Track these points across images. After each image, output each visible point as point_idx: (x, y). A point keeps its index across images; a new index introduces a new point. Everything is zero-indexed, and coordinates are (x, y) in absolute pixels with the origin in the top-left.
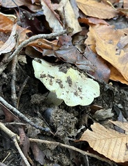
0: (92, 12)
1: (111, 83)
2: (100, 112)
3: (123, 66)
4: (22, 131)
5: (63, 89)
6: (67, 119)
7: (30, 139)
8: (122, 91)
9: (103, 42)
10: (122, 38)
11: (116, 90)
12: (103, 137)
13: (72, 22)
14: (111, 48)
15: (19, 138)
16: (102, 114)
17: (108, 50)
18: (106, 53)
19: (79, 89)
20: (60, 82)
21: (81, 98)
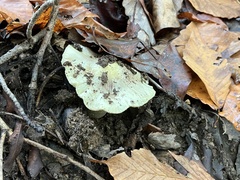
0: (206, 7)
1: (188, 101)
2: (156, 136)
3: (218, 81)
4: (19, 126)
5: (91, 87)
6: (83, 127)
7: (26, 140)
8: (204, 115)
9: (202, 45)
10: (232, 43)
11: (193, 111)
12: (142, 169)
13: (164, 14)
14: (210, 55)
15: (11, 133)
16: (159, 139)
17: (204, 57)
18: (199, 60)
19: (114, 91)
20: (89, 77)
21: (110, 102)
